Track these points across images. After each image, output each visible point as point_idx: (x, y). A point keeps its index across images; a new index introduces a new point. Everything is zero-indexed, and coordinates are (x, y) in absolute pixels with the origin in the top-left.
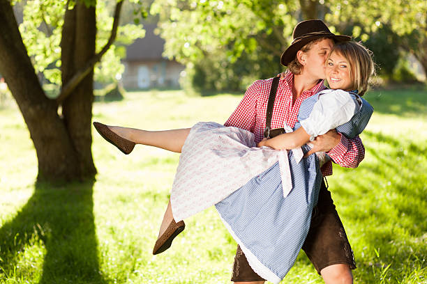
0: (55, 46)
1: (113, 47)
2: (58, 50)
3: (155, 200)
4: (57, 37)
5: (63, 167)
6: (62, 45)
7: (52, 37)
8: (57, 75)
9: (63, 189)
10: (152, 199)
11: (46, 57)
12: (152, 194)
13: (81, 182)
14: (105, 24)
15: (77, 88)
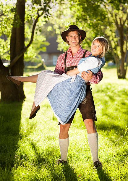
0: (8, 45)
1: (31, 45)
2: (9, 47)
3: (47, 108)
4: (9, 41)
5: (11, 95)
6: (11, 44)
7: (7, 41)
8: (9, 57)
9: (11, 104)
10: (47, 107)
11: (4, 49)
12: (47, 106)
13: (19, 101)
14: (29, 35)
15: (17, 62)
